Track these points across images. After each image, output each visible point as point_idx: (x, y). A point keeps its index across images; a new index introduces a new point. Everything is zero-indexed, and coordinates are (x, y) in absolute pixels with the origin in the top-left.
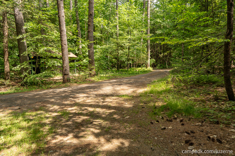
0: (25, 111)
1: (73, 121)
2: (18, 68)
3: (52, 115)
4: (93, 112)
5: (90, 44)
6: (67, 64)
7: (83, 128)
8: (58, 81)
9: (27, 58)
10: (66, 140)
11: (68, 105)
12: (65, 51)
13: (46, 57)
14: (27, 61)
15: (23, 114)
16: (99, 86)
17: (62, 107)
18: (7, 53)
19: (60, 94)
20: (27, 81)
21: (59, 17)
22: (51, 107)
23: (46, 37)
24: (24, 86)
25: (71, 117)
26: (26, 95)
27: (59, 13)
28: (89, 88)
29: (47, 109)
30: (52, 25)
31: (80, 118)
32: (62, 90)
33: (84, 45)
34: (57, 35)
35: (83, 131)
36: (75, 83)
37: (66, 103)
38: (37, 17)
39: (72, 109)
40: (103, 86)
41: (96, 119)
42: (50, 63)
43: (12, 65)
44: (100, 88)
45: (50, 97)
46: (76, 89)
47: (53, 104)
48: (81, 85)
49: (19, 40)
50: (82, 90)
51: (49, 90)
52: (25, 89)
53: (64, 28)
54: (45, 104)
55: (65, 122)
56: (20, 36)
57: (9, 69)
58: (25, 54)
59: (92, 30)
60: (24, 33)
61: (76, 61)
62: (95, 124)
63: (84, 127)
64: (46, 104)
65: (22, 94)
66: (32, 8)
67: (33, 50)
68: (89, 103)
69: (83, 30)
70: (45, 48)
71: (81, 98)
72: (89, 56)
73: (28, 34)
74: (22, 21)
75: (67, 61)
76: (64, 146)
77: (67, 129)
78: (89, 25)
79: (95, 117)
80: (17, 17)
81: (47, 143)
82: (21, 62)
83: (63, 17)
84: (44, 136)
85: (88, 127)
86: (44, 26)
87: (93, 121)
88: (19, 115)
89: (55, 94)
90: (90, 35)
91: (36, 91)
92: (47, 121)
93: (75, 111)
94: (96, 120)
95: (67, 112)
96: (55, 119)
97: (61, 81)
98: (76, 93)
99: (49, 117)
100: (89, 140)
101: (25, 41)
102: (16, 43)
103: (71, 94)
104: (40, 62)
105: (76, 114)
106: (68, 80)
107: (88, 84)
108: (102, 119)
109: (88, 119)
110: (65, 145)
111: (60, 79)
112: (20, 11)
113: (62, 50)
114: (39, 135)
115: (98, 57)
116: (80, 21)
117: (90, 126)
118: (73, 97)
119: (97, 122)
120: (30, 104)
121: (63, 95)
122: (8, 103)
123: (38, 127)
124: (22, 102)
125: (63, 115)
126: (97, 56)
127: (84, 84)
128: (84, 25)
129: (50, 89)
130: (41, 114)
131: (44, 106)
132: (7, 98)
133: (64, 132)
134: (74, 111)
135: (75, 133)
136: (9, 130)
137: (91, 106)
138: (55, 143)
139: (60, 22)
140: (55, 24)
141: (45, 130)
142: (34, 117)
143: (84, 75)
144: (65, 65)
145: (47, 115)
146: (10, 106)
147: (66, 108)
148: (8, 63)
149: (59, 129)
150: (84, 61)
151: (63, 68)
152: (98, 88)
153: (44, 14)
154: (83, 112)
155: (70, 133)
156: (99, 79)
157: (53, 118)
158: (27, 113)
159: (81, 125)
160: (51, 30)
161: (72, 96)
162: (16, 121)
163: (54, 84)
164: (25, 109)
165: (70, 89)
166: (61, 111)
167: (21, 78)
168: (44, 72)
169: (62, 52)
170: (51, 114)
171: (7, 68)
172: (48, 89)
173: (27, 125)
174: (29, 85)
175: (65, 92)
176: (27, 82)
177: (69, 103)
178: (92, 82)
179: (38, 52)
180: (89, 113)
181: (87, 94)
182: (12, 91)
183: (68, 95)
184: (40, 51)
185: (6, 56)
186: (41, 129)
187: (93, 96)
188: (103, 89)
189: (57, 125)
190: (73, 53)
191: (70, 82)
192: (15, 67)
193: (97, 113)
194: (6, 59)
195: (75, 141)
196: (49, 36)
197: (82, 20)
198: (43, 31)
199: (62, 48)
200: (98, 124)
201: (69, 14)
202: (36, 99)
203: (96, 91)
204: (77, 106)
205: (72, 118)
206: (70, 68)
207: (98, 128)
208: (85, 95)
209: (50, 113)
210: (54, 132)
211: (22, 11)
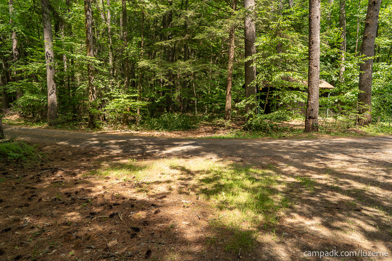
0: (248, 165)
1: (322, 197)
2: (241, 104)
3: (286, 180)
4: (362, 191)
5: (366, 61)
6: (315, 99)
7: (340, 215)
8: (295, 128)
9: (254, 90)
10: (309, 226)
11: (312, 169)
12: (314, 78)
13: (282, 88)
14: (254, 94)
15: (246, 168)
16: (378, 145)
17: (302, 170)
18: (230, 84)
19: (299, 149)
20: (251, 123)
21: (310, 20)
22: (285, 167)
23: (286, 56)
24: (247, 130)
25: (318, 191)
26: (250, 144)
27: (310, 13)
28: (355, 145)
29: (278, 169)
30: (295, 35)
31: (334, 195)
32: (303, 142)
33: (350, 65)
34: (302, 51)
35: (341, 220)
36: (326, 134)
37: (309, 165)
38: (274, 26)
39: (320, 177)
40: (387, 145)
41: (369, 206)
42: (288, 97)
43: (234, 100)
44: (381, 149)
45: (283, 151)
46: (328, 145)
47: (289, 163)
48: (338, 139)
49: (247, 64)
50: (340, 148)
51: (282, 141)
52: (247, 134)
53: (317, 37)
54: (275, 161)
55: (307, 196)
56: (249, 58)
57: (230, 106)
58: (252, 84)
59: (374, 34)
60: (254, 53)
61: (331, 95)
62: (365, 215)
63: (343, 214)
64: (277, 162)
65: (244, 142)
66: (268, 13)
67: (264, 78)
68: (354, 174)
69: (351, 37)
70: (282, 74)
71: (338, 161)
72: (360, 86)
73: (259, 54)
74: (253, 36)
75: (316, 94)
76: (305, 233)
77: (312, 208)
78: (367, 25)
79: (365, 202)
80: (248, 31)
81: (278, 219)
82: (247, 95)
83: (317, 18)
84: (275, 209)
85: (350, 216)
86: (284, 39)
87: (362, 209)
88: (241, 170)
89: (291, 147)
90: (367, 43)
91: (263, 140)
92: (279, 187)
93: (326, 181)
94: (367, 208)
95: (312, 180)
96: (290, 187)
97: (301, 128)
98: (329, 151)
99: (281, 182)
100: (352, 239)
101: (254, 65)
102: (243, 68)
103: (318, 152)
104: (271, 96)
105: (326, 188)
106: (315, 128)
107: (352, 137)
108: (384, 210)
109: (352, 202)
110: (307, 232)
111: (300, 125)
112: (252, 20)
113: (309, 76)
114: (267, 204)
115: (380, 86)
116: (348, 20)
117: (356, 215)
118: (322, 158)
119: (371, 213)
120: (254, 157)
121: (305, 151)
122: (228, 150)
123: (266, 192)
124: (245, 153)
125: (304, 184)
126: (377, 84)
127: (344, 137)
128: (354, 27)
129: (283, 139)
130: (270, 174)
131: (274, 164)
132: (227, 144)
133: (305, 210)
134: (324, 182)
135: (324, 217)
136: (231, 187)
137: (357, 179)
138: (292, 224)
139: (310, 28)
140: (301, 33)
141: (275, 200)
142: (260, 178)
143: (346, 120)
144: (312, 102)
145: (279, 179)
146: (231, 156)
147: (309, 174)
148: (230, 97)
149: (298, 204)
150: (348, 94)
151: (308, 106)
152: (374, 148)
153: (286, 19)
154: (341, 187)
155: (316, 216)
156: (378, 131)
157: (288, 184)
158: (251, 170)
159: (337, 208)
160: (294, 43)
161: (320, 155)
162: (238, 177)
163: (289, 132)
164: (249, 164)
165: (318, 143)
166: (300, 176)
167: (244, 119)
168: (277, 112)
169: (309, 79)
170: (285, 178)
171: (229, 104)
172: (281, 139)
173: (252, 186)
174: (254, 130)
175: (307, 147)
176: (251, 125)
177: (315, 166)
178: (361, 134)
179: (271, 81)
180: (352, 191)
181: (351, 156)
182: (233, 135)
183: (312, 153)
184: (273, 79)
185: (229, 87)
186: (271, 197)
187: (362, 161)
188: (387, 152)
189: (294, 197)
190: (326, 81)
191: (317, 130)
192: (239, 103)
193: (372, 196)
194: (228, 91)
195: (325, 232)
196: (289, 54)
197: (352, 17)
198: (279, 48)
199: (309, 73)
200: (372, 215)
201: (327, 10)
202: (263, 151)
203: (370, 152)
204: (329, 174)
205: (320, 192)
206: (320, 106)
207: (371, 222)
208: (346, 158)
209: (283, 176)
210: (290, 207)
211: (255, 21)
